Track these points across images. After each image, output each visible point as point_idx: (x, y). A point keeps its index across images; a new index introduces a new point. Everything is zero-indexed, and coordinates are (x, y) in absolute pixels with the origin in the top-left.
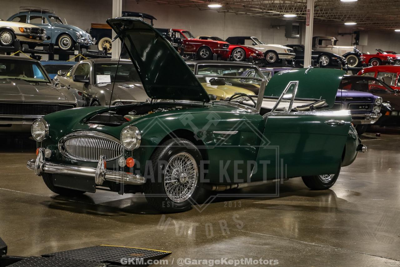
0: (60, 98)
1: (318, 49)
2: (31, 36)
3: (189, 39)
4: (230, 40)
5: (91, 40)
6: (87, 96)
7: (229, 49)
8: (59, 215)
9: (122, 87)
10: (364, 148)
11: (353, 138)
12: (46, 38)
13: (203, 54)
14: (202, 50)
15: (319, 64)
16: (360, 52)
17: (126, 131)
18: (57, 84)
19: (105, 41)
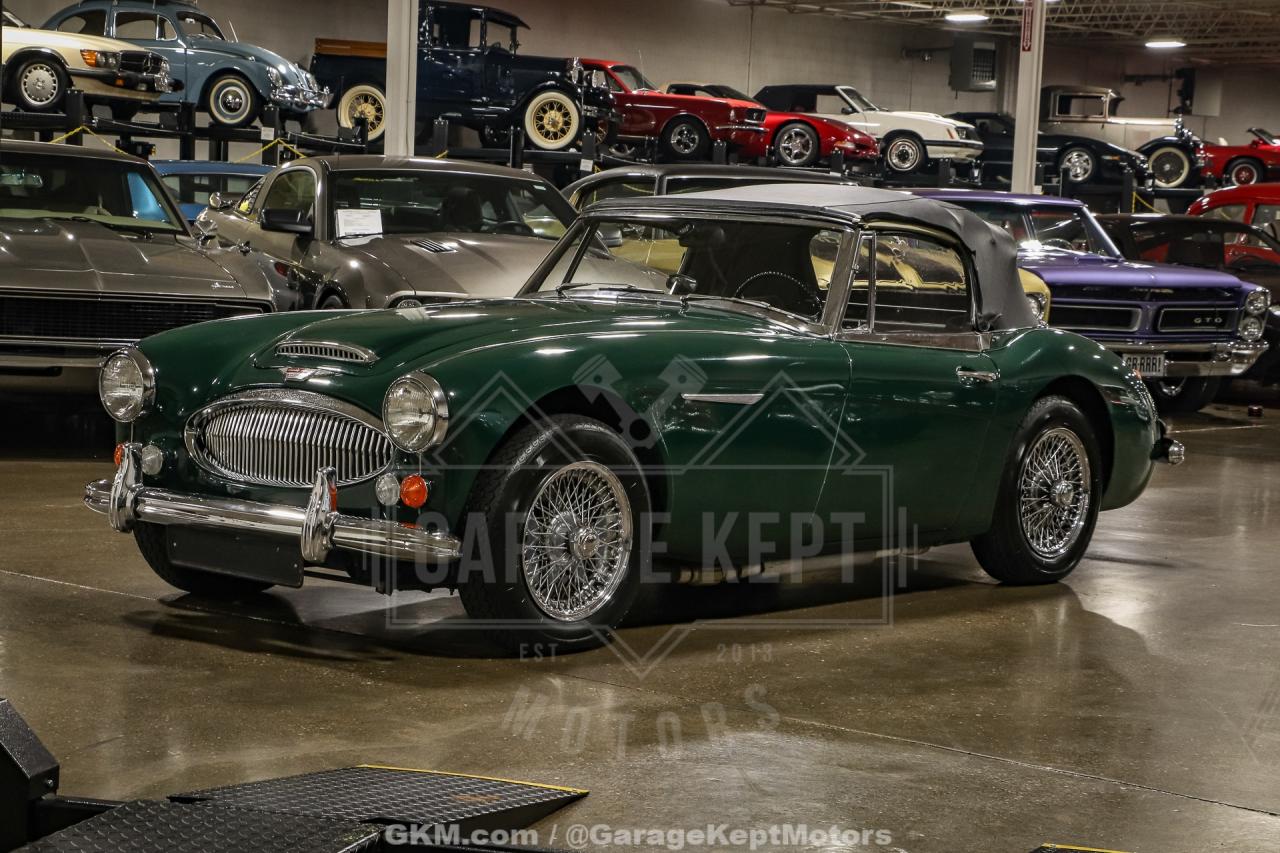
0: (217, 285)
1: (1060, 127)
2: (120, 78)
3: (635, 92)
4: (768, 96)
5: (314, 93)
6: (304, 277)
7: (766, 126)
8: (221, 665)
9: (421, 247)
10: (1176, 449)
11: (1138, 417)
12: (170, 85)
13: (679, 142)
14: (677, 130)
15: (1058, 176)
16: (1195, 138)
17: (401, 392)
18: (208, 238)
19: (361, 96)
